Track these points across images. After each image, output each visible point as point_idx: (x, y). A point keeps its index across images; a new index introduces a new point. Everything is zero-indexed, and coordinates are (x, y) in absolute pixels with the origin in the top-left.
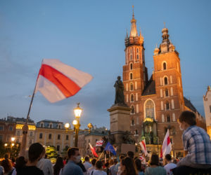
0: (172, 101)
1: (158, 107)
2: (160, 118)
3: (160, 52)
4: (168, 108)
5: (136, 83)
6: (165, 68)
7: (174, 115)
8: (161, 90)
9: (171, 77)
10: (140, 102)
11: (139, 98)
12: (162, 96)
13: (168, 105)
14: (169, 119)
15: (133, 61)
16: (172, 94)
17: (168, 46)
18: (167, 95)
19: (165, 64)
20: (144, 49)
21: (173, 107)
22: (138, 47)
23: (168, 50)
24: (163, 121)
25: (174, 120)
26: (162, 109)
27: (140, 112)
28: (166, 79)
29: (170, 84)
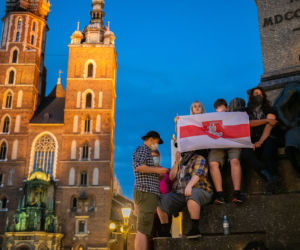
0: (97, 143)
1: (65, 151)
2: (64, 176)
3: (83, 40)
4: (85, 155)
5: (21, 93)
6: (90, 74)
7: (96, 171)
8: (76, 118)
9: (101, 94)
10: (24, 135)
11: (22, 128)
12: (75, 130)
13: (85, 150)
14: (84, 179)
15: (21, 47)
16: (98, 130)
17: (102, 32)
18: (87, 128)
19: (91, 67)
20: (47, 28)
21: (97, 155)
22: (35, 20)
23: (102, 40)
24: (71, 181)
25: (95, 181)
26: (73, 157)
27: (20, 158)
28: (89, 97)
29: (96, 108)
